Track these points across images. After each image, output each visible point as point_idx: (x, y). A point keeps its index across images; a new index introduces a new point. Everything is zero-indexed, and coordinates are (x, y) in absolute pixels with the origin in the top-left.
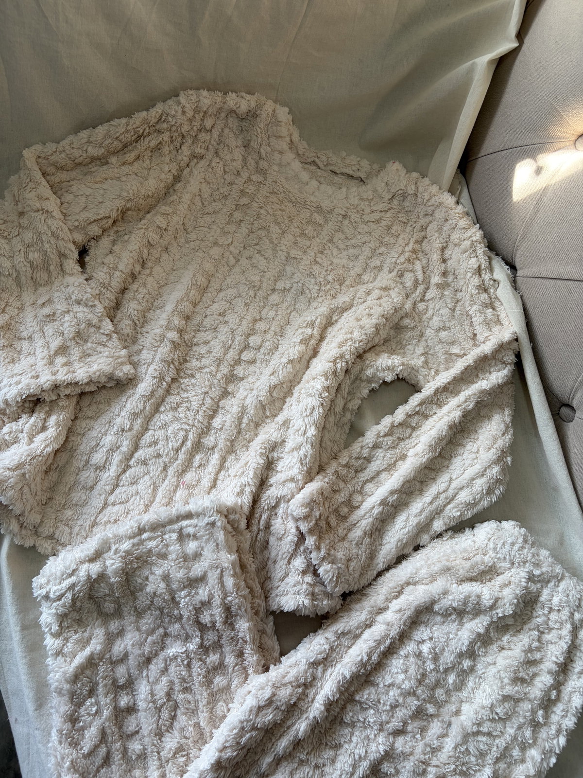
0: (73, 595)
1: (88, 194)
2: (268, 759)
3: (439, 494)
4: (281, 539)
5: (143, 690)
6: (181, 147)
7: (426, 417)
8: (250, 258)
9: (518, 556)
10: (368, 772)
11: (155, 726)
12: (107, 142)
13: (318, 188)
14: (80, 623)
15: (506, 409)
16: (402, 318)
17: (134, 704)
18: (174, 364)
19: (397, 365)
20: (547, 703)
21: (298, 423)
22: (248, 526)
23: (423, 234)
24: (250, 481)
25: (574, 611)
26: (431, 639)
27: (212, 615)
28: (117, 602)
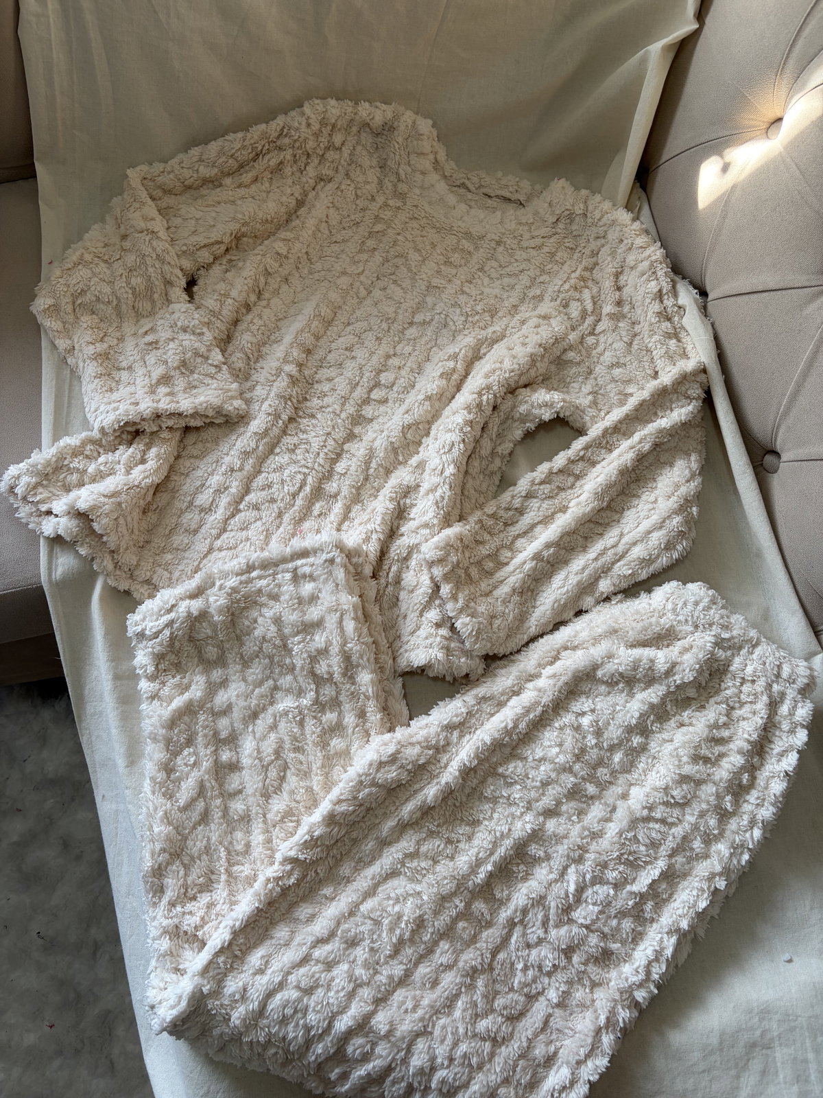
0: (172, 633)
1: (198, 217)
2: (391, 823)
3: (606, 549)
4: (412, 592)
5: (248, 745)
6: (305, 168)
7: (594, 464)
8: (384, 289)
9: (702, 616)
10: (512, 852)
11: (260, 785)
12: (221, 161)
13: (468, 213)
14: (178, 668)
15: (693, 454)
16: (565, 350)
17: (238, 762)
18: (291, 401)
19: (557, 401)
20: (738, 789)
21: (434, 462)
22: (375, 575)
23: (594, 260)
24: (377, 527)
25: (773, 682)
26: (593, 711)
27: (329, 666)
28: (220, 646)
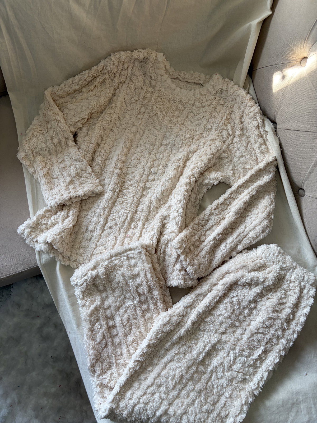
0: (87, 284)
1: (74, 108)
2: (169, 344)
3: (240, 234)
4: (170, 257)
5: (118, 319)
6: (114, 79)
7: (234, 199)
8: (150, 130)
9: (275, 259)
10: (211, 348)
11: (123, 332)
12: (81, 82)
13: (180, 92)
14: (90, 294)
15: (272, 193)
16: (221, 153)
17: (115, 325)
18: (119, 184)
19: (219, 176)
20: (289, 321)
21: (174, 207)
22: (156, 252)
23: (231, 110)
24: (155, 233)
25: (301, 281)
26: (237, 296)
27: (143, 289)
28: (104, 285)
